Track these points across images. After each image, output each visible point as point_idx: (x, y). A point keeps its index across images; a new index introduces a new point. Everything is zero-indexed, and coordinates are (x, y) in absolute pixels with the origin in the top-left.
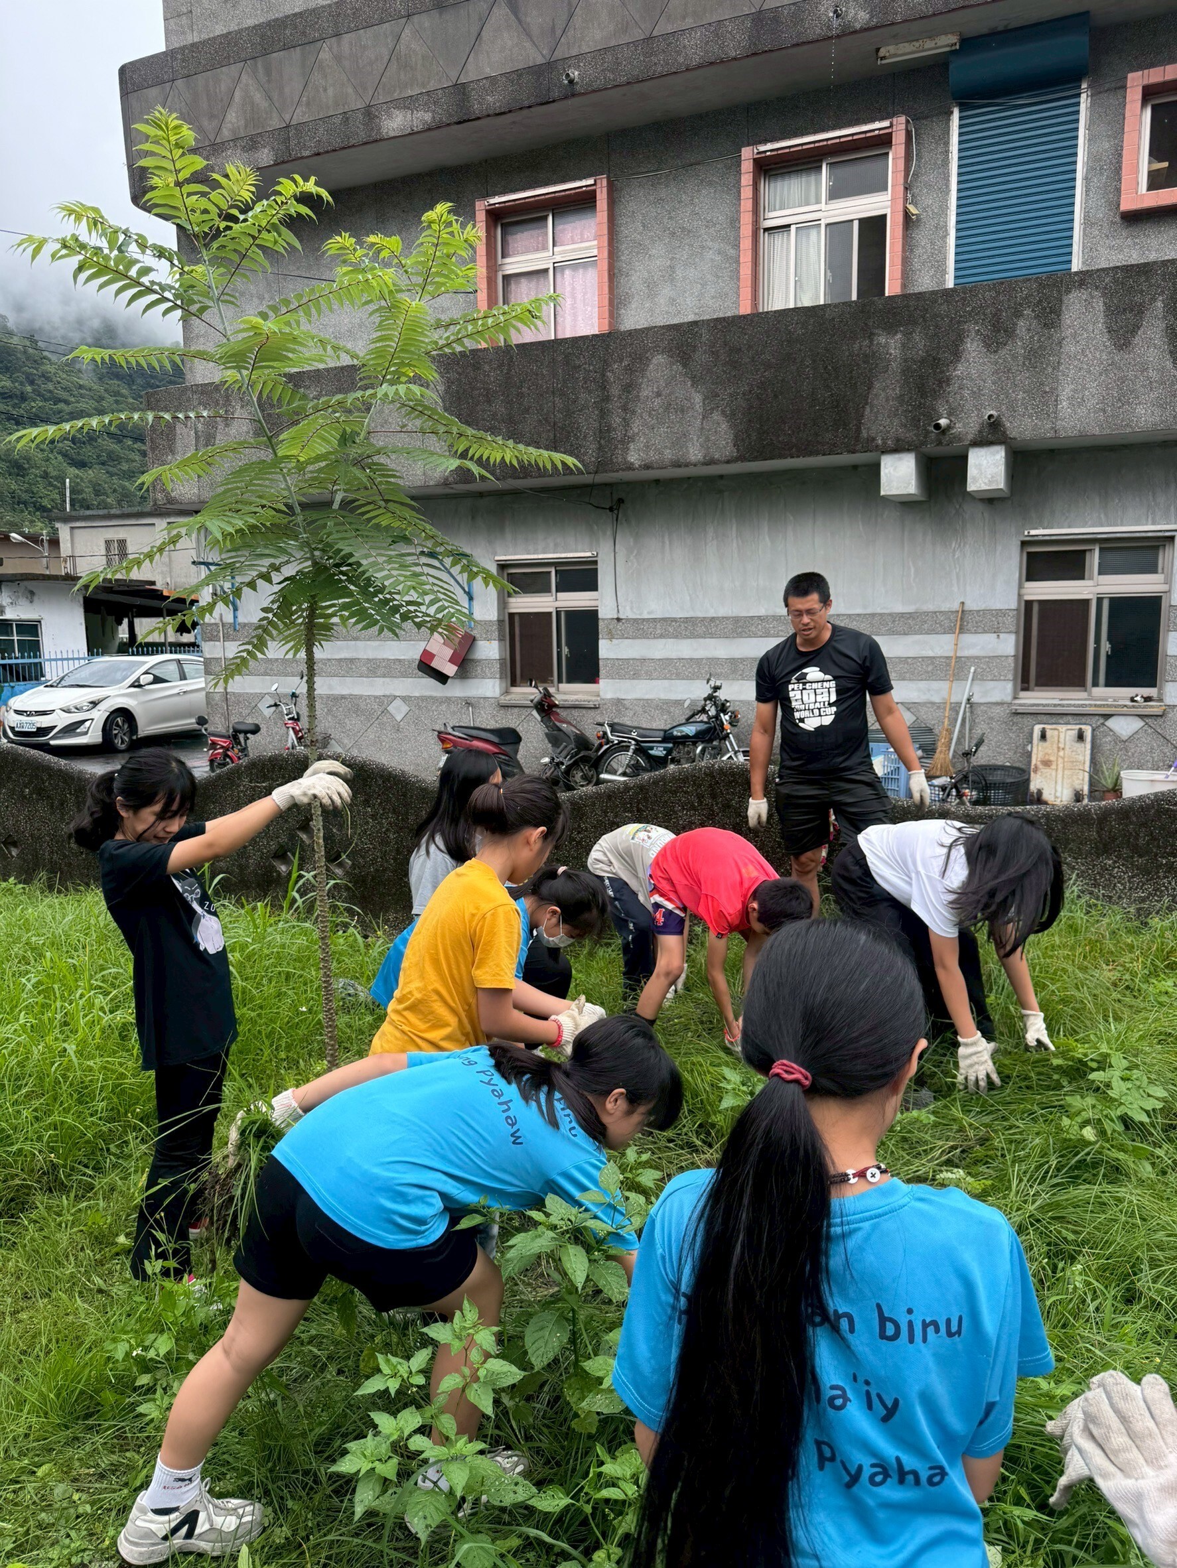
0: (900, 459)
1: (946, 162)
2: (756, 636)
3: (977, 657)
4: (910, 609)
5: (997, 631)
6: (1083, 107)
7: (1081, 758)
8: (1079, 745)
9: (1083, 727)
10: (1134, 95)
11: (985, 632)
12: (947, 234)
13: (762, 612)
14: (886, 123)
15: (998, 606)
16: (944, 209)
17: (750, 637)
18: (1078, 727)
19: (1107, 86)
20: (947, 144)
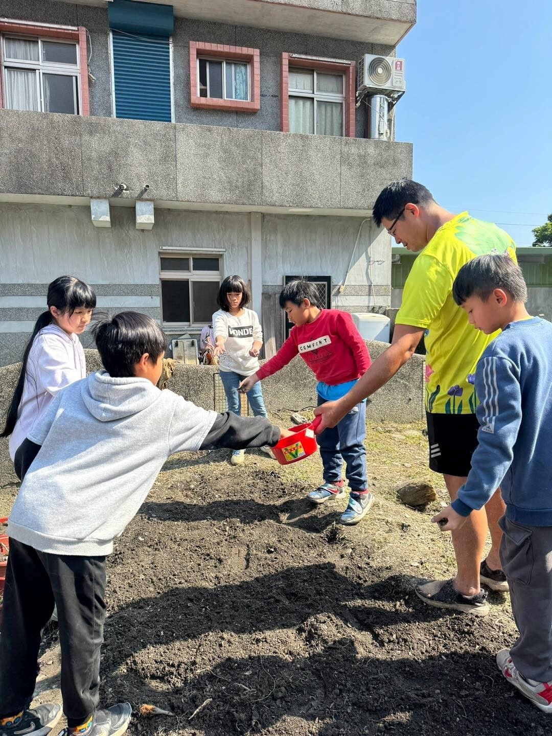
0: (101, 202)
1: (107, 58)
2: (17, 295)
3: (143, 308)
4: (107, 283)
5: (151, 295)
6: (171, 50)
7: (194, 354)
8: (193, 348)
9: (194, 340)
10: (193, 53)
11: (145, 295)
12: (110, 94)
13: (20, 282)
14: (75, 28)
15: (150, 283)
16: (109, 82)
17: (13, 295)
18: (191, 340)
19: (180, 44)
20: (107, 49)
